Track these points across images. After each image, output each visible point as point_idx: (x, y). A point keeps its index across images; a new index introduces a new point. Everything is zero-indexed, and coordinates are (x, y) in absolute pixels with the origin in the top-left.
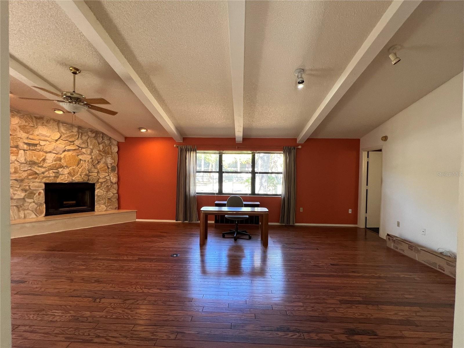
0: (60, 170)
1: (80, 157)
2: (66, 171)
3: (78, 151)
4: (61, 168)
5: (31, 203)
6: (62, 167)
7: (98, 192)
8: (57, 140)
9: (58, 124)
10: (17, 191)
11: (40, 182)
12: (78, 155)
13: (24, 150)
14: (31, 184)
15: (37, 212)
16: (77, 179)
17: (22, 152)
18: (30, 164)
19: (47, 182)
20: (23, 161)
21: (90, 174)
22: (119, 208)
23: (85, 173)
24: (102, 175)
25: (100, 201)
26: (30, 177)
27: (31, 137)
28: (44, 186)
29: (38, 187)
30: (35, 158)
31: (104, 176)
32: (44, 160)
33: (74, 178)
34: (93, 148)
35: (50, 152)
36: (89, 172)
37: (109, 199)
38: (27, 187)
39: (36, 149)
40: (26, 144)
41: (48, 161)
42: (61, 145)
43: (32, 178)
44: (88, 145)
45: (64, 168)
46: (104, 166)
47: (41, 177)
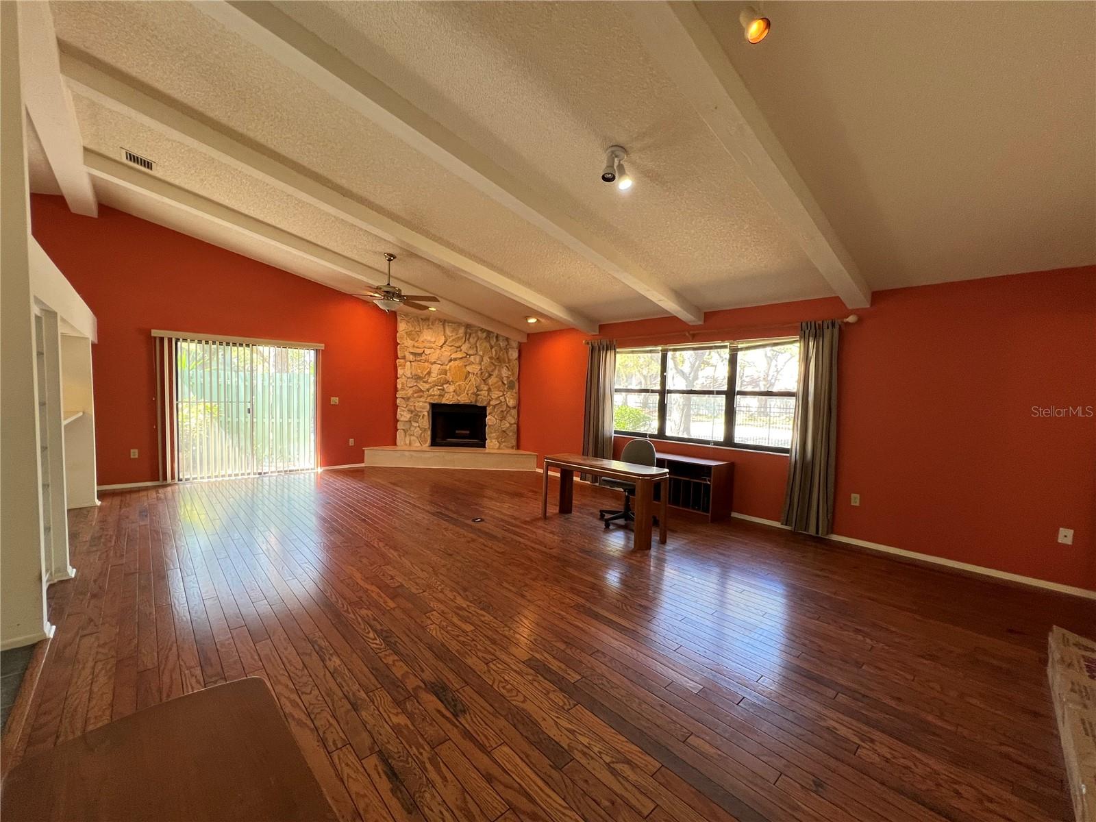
0: (445, 386)
1: (468, 368)
2: (451, 388)
3: (465, 360)
4: (446, 384)
5: (416, 427)
6: (448, 382)
7: (490, 420)
8: (441, 347)
9: (444, 325)
10: (403, 411)
11: (426, 402)
12: (466, 366)
13: (411, 362)
14: (417, 404)
15: (421, 439)
16: (464, 399)
17: (408, 363)
18: (415, 379)
19: (432, 401)
20: (409, 375)
21: (478, 392)
22: (518, 447)
23: (471, 392)
24: (495, 394)
25: (491, 433)
26: (416, 395)
27: (416, 345)
28: (428, 407)
29: (425, 408)
30: (419, 371)
31: (497, 396)
32: (429, 373)
33: (459, 398)
34: (483, 354)
35: (435, 363)
36: (478, 390)
38: (413, 408)
39: (421, 359)
40: (412, 353)
41: (433, 375)
42: (447, 353)
43: (417, 397)
44: (477, 351)
45: (450, 384)
46: (498, 382)
47: (426, 396)
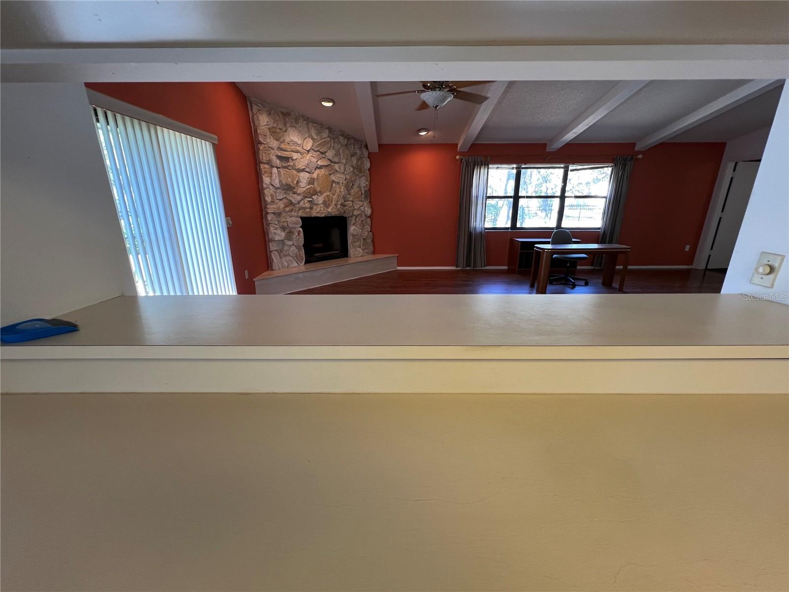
1: (333, 178)
2: (320, 199)
3: (330, 168)
4: (315, 195)
5: (290, 246)
6: (315, 193)
7: (351, 230)
8: (308, 151)
10: (276, 229)
11: (297, 217)
12: (330, 175)
14: (289, 220)
15: (297, 258)
17: (275, 170)
18: (284, 190)
19: (304, 215)
20: (278, 185)
21: (345, 203)
23: (340, 203)
24: (357, 205)
25: (355, 242)
26: (287, 209)
27: (283, 146)
28: (301, 221)
29: (296, 224)
30: (290, 180)
32: (298, 183)
33: (330, 210)
34: (346, 163)
37: (364, 239)
38: (286, 224)
39: (288, 166)
40: (279, 157)
41: (302, 185)
42: (313, 159)
43: (289, 211)
44: (340, 158)
45: (318, 195)
47: (297, 209)
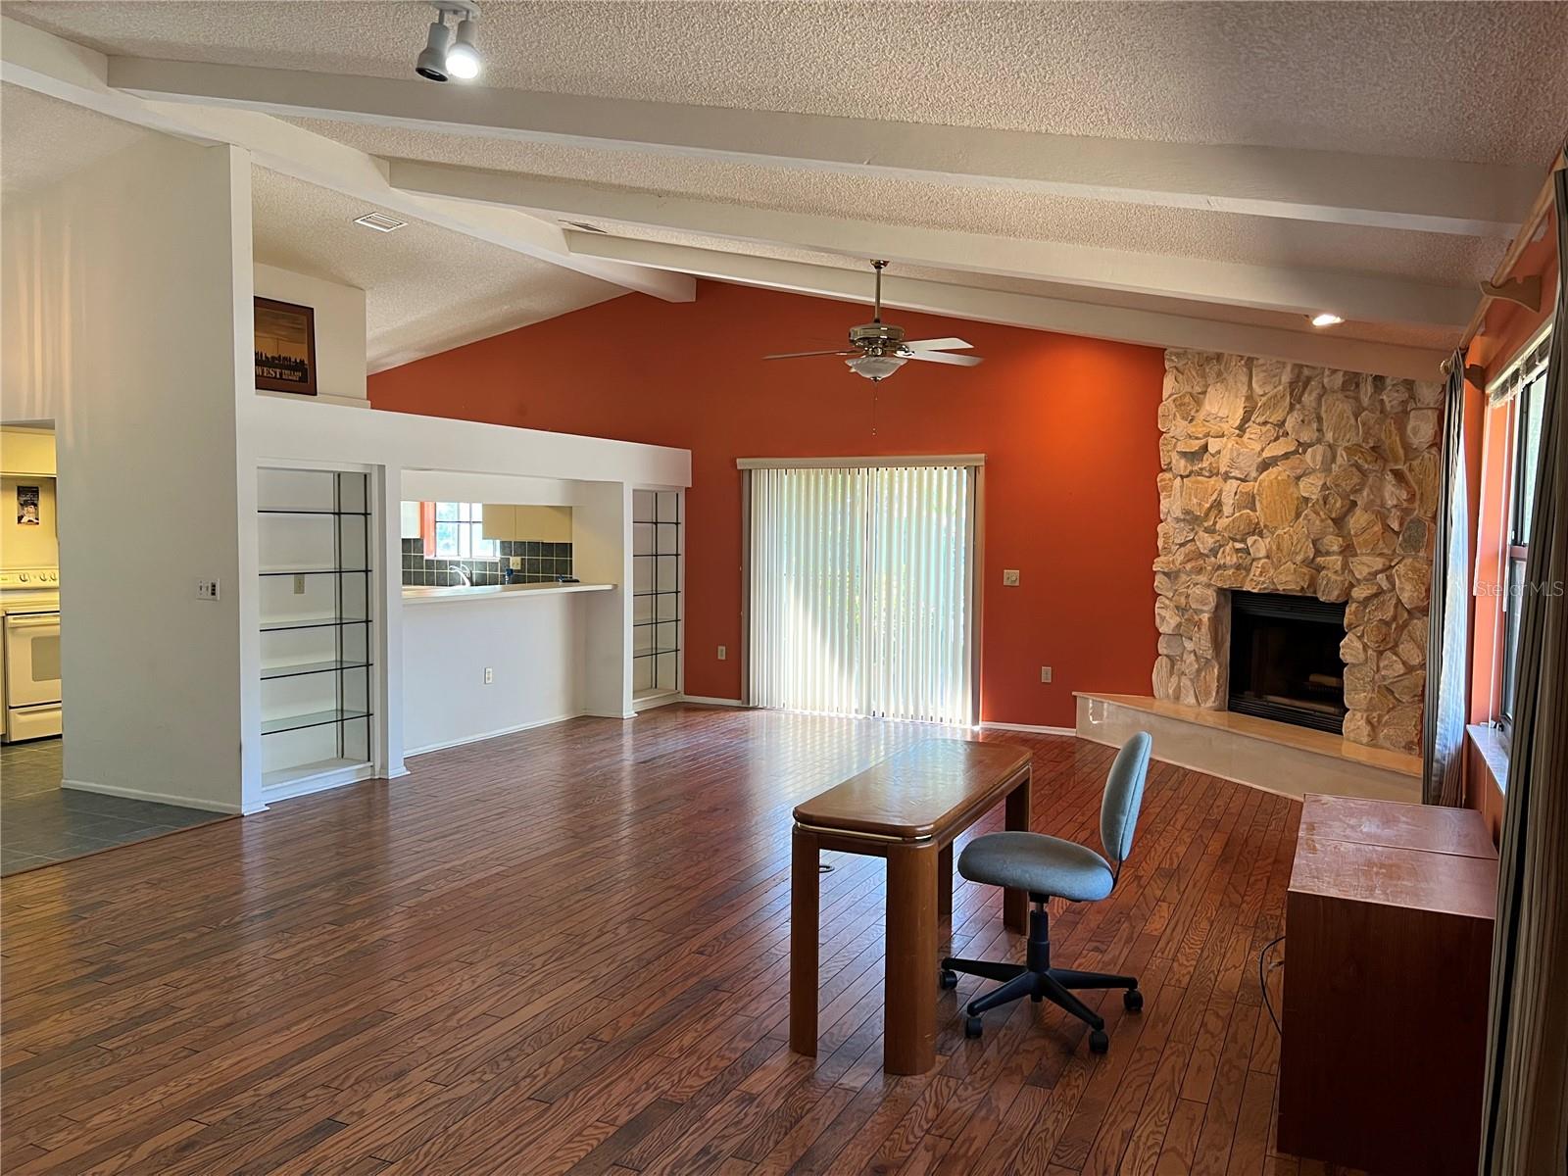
0: (1250, 541)
1: (1300, 487)
2: (1260, 547)
3: (1294, 460)
4: (1253, 534)
5: (1188, 652)
6: (1257, 530)
7: (1350, 648)
8: (1242, 428)
10: (1167, 608)
11: (1209, 586)
12: (1298, 478)
13: (1182, 477)
14: (1192, 591)
15: (1199, 686)
16: (1287, 580)
17: (1179, 481)
18: (1189, 523)
19: (1221, 584)
20: (1180, 514)
21: (1321, 560)
23: (1303, 557)
24: (1365, 564)
26: (1188, 566)
27: (1192, 429)
29: (1203, 602)
30: (1195, 501)
31: (1368, 571)
32: (1218, 505)
34: (1336, 439)
35: (1228, 475)
36: (1318, 553)
38: (1183, 600)
39: (1201, 469)
40: (1184, 454)
41: (1227, 510)
42: (1256, 443)
43: (1194, 571)
44: (1319, 430)
45: (1261, 535)
46: (1373, 523)
47: (1209, 568)
